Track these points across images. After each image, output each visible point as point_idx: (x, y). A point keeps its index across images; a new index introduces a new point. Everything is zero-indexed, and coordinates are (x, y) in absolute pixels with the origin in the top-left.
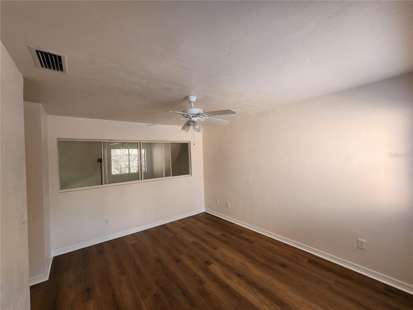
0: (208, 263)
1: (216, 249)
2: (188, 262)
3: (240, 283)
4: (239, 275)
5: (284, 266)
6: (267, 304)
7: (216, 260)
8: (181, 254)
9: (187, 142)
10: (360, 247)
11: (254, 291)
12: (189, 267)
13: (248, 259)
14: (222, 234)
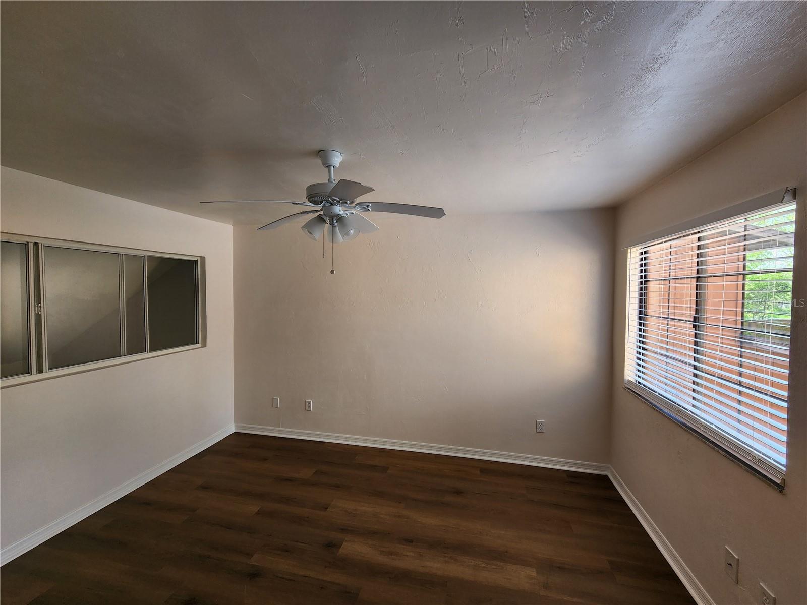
0: (332, 546)
1: (327, 508)
2: (284, 565)
3: (421, 555)
4: (409, 541)
5: (458, 492)
6: (484, 567)
7: (344, 530)
8: (249, 555)
9: (195, 259)
10: (539, 430)
11: (451, 557)
12: (295, 574)
13: (400, 503)
14: (316, 471)
